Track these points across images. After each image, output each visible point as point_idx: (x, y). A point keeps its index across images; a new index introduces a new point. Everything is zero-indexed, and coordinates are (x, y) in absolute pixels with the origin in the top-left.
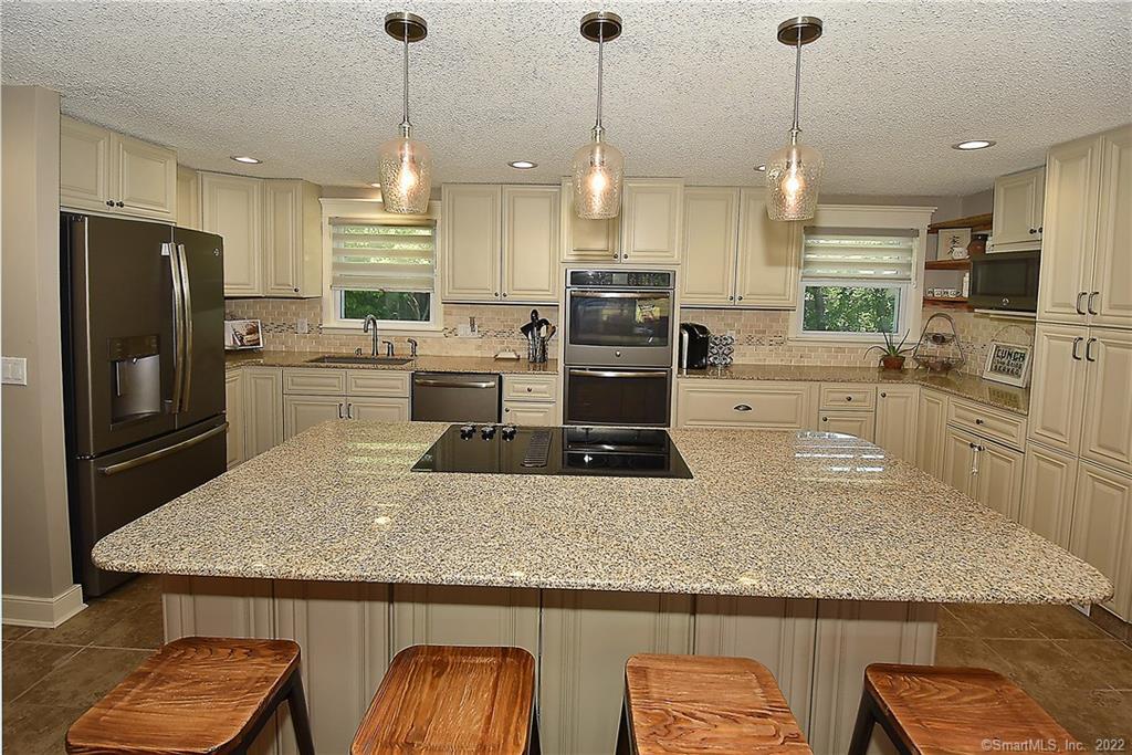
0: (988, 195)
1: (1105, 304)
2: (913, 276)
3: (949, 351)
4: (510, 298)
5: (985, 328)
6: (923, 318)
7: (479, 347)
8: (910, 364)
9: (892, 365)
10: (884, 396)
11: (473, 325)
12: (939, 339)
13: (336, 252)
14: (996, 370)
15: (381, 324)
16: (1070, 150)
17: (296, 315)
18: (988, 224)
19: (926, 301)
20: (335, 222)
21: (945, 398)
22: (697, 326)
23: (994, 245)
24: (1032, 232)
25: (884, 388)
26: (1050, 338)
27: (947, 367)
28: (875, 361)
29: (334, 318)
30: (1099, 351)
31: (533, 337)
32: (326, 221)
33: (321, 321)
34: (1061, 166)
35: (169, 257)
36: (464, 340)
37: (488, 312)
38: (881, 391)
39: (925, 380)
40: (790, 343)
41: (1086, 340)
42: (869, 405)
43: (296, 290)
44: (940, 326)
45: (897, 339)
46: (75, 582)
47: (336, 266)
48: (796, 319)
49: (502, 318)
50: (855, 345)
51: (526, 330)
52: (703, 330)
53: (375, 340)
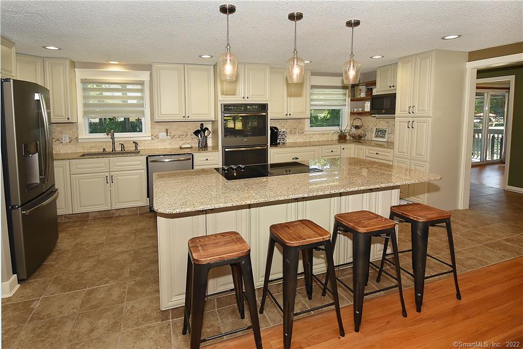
0: (374, 73)
1: (417, 110)
2: (347, 104)
3: (360, 132)
4: (191, 118)
5: (372, 122)
6: (351, 120)
7: (170, 144)
8: (348, 138)
9: (342, 138)
10: (343, 149)
11: (167, 133)
12: (357, 127)
13: (85, 97)
14: (376, 137)
15: (116, 135)
16: (406, 59)
17: (62, 133)
18: (374, 83)
19: (351, 113)
20: (84, 82)
21: (364, 147)
22: (274, 127)
23: (375, 92)
24: (390, 87)
25: (343, 146)
26: (400, 122)
27: (360, 137)
28: (336, 137)
29: (84, 133)
30: (415, 125)
31: (201, 136)
32: (78, 81)
33: (78, 135)
34: (402, 65)
35: (39, 100)
36: (163, 141)
37: (175, 126)
38: (342, 148)
39: (356, 142)
40: (305, 133)
41: (411, 122)
42: (339, 153)
43: (68, 119)
44: (358, 123)
45: (343, 128)
46: (13, 274)
47: (85, 105)
48: (308, 122)
49: (182, 129)
50: (328, 132)
51: (197, 133)
52: (276, 128)
53: (113, 143)
